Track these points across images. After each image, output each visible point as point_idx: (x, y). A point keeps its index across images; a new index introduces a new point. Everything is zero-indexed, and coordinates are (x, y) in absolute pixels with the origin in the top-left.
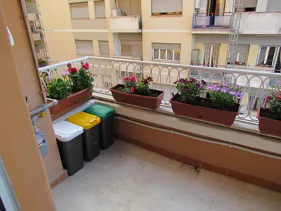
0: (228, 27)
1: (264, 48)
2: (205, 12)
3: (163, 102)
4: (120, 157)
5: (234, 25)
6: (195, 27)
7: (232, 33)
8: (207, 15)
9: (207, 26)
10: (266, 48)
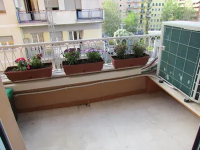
0: (46, 21)
1: (70, 33)
2: (25, 10)
3: (53, 70)
4: (33, 124)
5: (49, 19)
6: (21, 22)
7: (50, 25)
8: (27, 13)
9: (30, 21)
10: (71, 33)
